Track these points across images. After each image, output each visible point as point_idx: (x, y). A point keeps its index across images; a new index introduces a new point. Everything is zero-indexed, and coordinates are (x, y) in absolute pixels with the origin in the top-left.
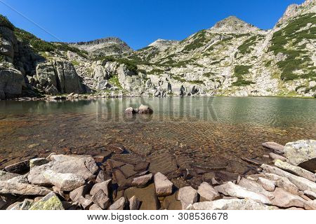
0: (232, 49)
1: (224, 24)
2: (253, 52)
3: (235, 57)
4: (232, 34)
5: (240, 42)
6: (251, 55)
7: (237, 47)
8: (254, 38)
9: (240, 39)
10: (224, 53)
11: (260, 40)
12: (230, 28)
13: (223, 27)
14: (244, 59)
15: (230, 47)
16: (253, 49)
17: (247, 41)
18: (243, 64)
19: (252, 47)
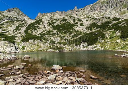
0: (14, 27)
1: (13, 11)
2: (20, 30)
3: (13, 31)
4: (17, 18)
5: (18, 24)
6: (19, 32)
7: (16, 26)
8: (23, 24)
9: (18, 22)
10: (9, 28)
11: (25, 25)
12: (16, 14)
13: (12, 13)
14: (16, 33)
15: (13, 26)
16: (21, 29)
17: (20, 24)
18: (15, 35)
19: (21, 28)
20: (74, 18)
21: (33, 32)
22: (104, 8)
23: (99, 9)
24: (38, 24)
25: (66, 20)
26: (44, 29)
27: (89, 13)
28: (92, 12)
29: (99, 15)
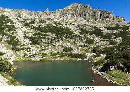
20: (53, 21)
21: (13, 34)
22: (75, 16)
23: (70, 15)
24: (10, 23)
25: (45, 22)
26: (23, 30)
27: (61, 18)
28: (64, 17)
29: (72, 21)
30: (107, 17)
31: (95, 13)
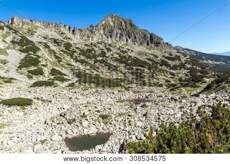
22: (125, 37)
23: (118, 36)
27: (108, 38)
28: (111, 37)
29: (122, 43)
30: (159, 43)
31: (145, 36)
